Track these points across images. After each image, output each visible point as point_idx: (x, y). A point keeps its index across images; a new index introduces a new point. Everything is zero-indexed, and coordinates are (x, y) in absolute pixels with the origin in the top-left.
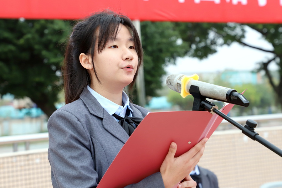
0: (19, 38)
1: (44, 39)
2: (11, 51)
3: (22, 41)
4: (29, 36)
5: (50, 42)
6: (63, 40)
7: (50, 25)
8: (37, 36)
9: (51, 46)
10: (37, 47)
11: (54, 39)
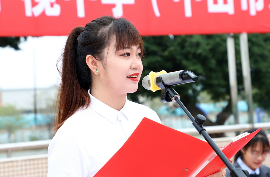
0: (164, 50)
1: (184, 51)
2: (157, 61)
3: (166, 53)
4: (172, 48)
5: (189, 53)
6: (199, 51)
7: (189, 40)
8: (178, 49)
9: (190, 57)
10: (178, 57)
11: (192, 50)
